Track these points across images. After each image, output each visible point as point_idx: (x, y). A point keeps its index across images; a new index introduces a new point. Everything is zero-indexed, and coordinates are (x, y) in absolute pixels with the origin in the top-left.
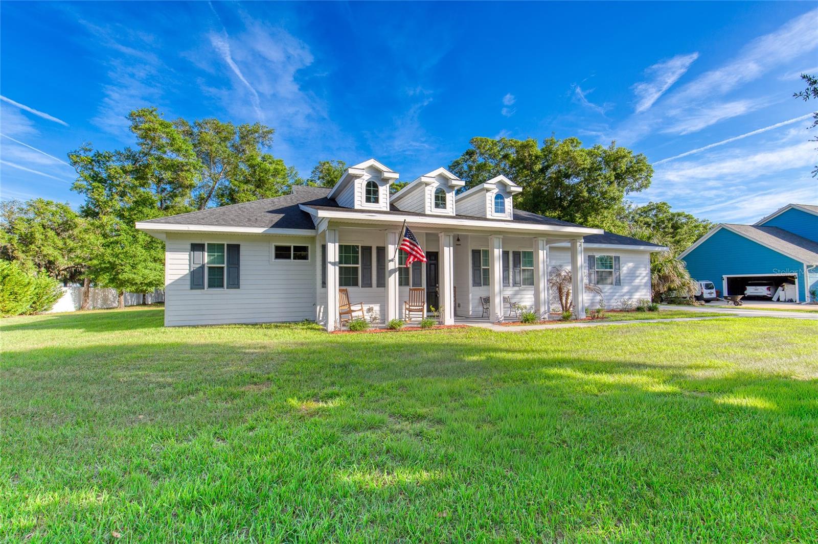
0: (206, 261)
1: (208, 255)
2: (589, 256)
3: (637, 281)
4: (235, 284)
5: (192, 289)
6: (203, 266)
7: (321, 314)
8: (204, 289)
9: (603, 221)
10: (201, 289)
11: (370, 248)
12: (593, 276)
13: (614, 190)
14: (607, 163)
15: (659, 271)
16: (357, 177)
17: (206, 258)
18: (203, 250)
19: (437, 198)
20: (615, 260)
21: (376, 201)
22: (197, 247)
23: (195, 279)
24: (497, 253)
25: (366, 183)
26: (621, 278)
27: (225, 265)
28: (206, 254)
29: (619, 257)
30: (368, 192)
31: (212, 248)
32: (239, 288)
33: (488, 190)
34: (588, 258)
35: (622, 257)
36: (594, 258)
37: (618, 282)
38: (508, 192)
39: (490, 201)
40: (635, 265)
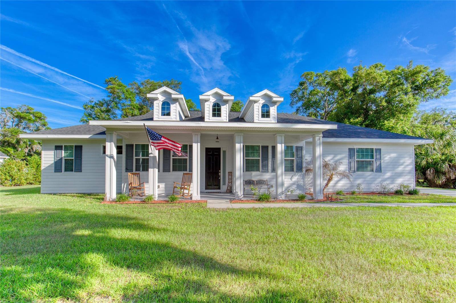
0: (63, 156)
1: (65, 152)
3: (400, 169)
4: (79, 169)
5: (55, 172)
6: (62, 158)
7: (125, 189)
8: (62, 172)
9: (397, 123)
10: (59, 172)
12: (352, 164)
13: (409, 99)
15: (451, 161)
16: (156, 99)
17: (63, 154)
18: (62, 149)
19: (214, 110)
20: (376, 152)
21: (168, 114)
22: (58, 148)
23: (57, 167)
25: (162, 103)
26: (382, 166)
27: (74, 158)
28: (63, 151)
29: (380, 150)
30: (163, 109)
31: (66, 148)
32: (81, 172)
33: (255, 102)
34: (348, 150)
35: (383, 149)
36: (354, 150)
37: (379, 169)
38: (273, 102)
39: (257, 109)
40: (398, 155)
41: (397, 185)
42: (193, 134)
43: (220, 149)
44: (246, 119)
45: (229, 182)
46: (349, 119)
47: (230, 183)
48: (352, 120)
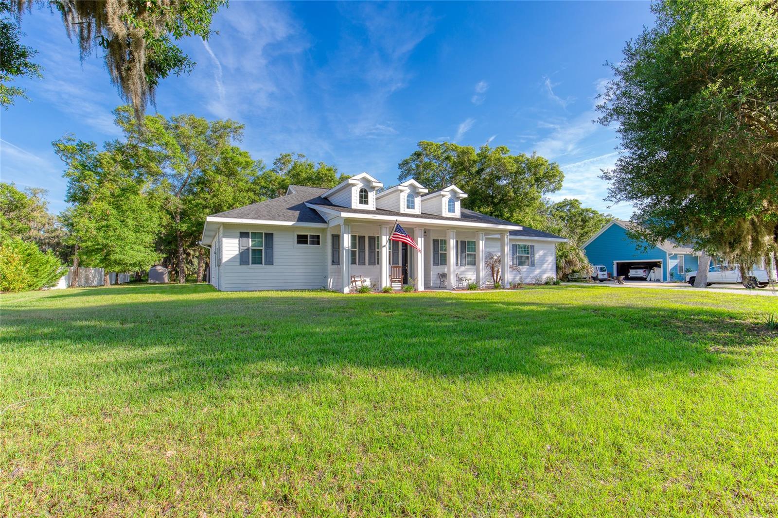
0: (250, 245)
1: (252, 241)
2: (513, 245)
3: (546, 264)
4: (270, 262)
5: (241, 265)
6: (248, 249)
7: (331, 284)
8: (249, 264)
9: (525, 217)
10: (246, 265)
11: (364, 237)
12: (515, 260)
13: (533, 191)
14: (529, 170)
15: (566, 257)
16: (353, 185)
17: (250, 242)
18: (248, 237)
19: (408, 201)
20: (531, 249)
21: (366, 203)
22: (244, 235)
23: (243, 258)
24: (452, 243)
25: (360, 189)
26: (535, 261)
27: (263, 248)
28: (250, 240)
29: (534, 246)
30: (361, 196)
31: (255, 235)
32: (273, 264)
33: (444, 196)
35: (537, 246)
36: (516, 246)
37: (533, 265)
38: (457, 197)
39: (446, 204)
40: (545, 251)
41: (544, 278)
42: (417, 229)
48: (482, 209)
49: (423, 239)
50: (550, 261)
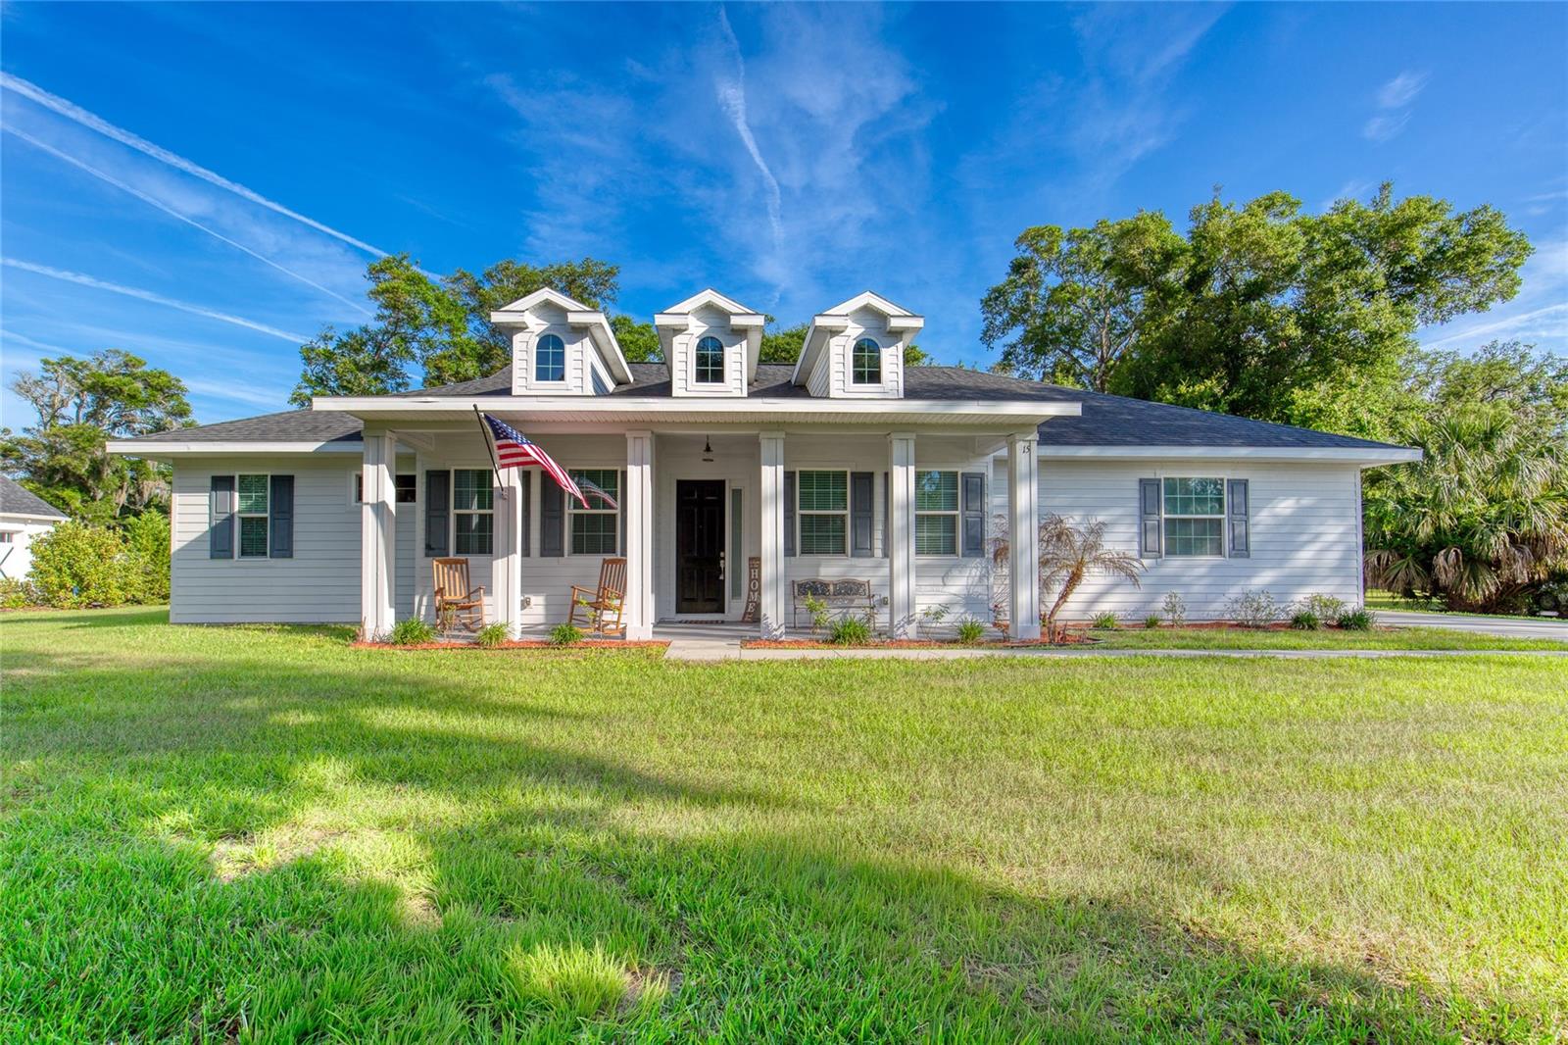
0: (236, 509)
1: (241, 497)
2: (1141, 480)
4: (285, 550)
5: (212, 557)
6: (232, 516)
7: (423, 609)
8: (232, 557)
9: (1335, 397)
10: (225, 557)
11: (530, 475)
12: (1152, 537)
16: (520, 328)
17: (237, 502)
18: (231, 488)
19: (701, 360)
20: (1232, 491)
21: (558, 375)
22: (221, 483)
23: (219, 541)
24: (771, 477)
25: (538, 339)
26: (1252, 538)
27: (268, 515)
28: (237, 495)
29: (1245, 483)
30: (541, 358)
31: (247, 485)
32: (291, 556)
33: (834, 332)
34: (1136, 486)
35: (1257, 482)
36: (1158, 486)
37: (1242, 549)
38: (890, 332)
39: (839, 355)
40: (1306, 502)
41: (1300, 600)
42: (629, 435)
43: (722, 483)
44: (812, 387)
45: (750, 590)
46: (1175, 384)
47: (754, 592)
48: (1183, 389)
49: (647, 468)
50: (1331, 538)
